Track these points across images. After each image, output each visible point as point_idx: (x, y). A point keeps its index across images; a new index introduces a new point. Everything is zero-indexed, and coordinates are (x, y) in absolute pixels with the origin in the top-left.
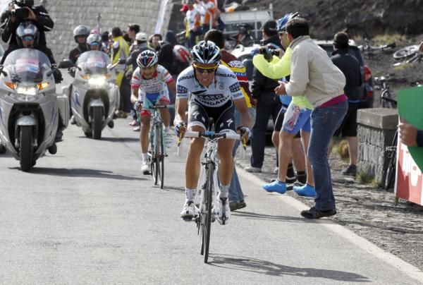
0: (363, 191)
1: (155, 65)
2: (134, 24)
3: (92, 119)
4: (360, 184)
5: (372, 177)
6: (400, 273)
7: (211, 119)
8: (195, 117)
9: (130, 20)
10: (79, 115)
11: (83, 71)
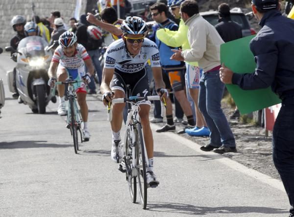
0: (243, 129)
1: (75, 45)
2: (56, 11)
3: (36, 96)
4: (242, 124)
5: (251, 118)
6: (255, 181)
7: (128, 86)
8: (116, 83)
9: (53, 7)
10: (24, 95)
11: (24, 56)
